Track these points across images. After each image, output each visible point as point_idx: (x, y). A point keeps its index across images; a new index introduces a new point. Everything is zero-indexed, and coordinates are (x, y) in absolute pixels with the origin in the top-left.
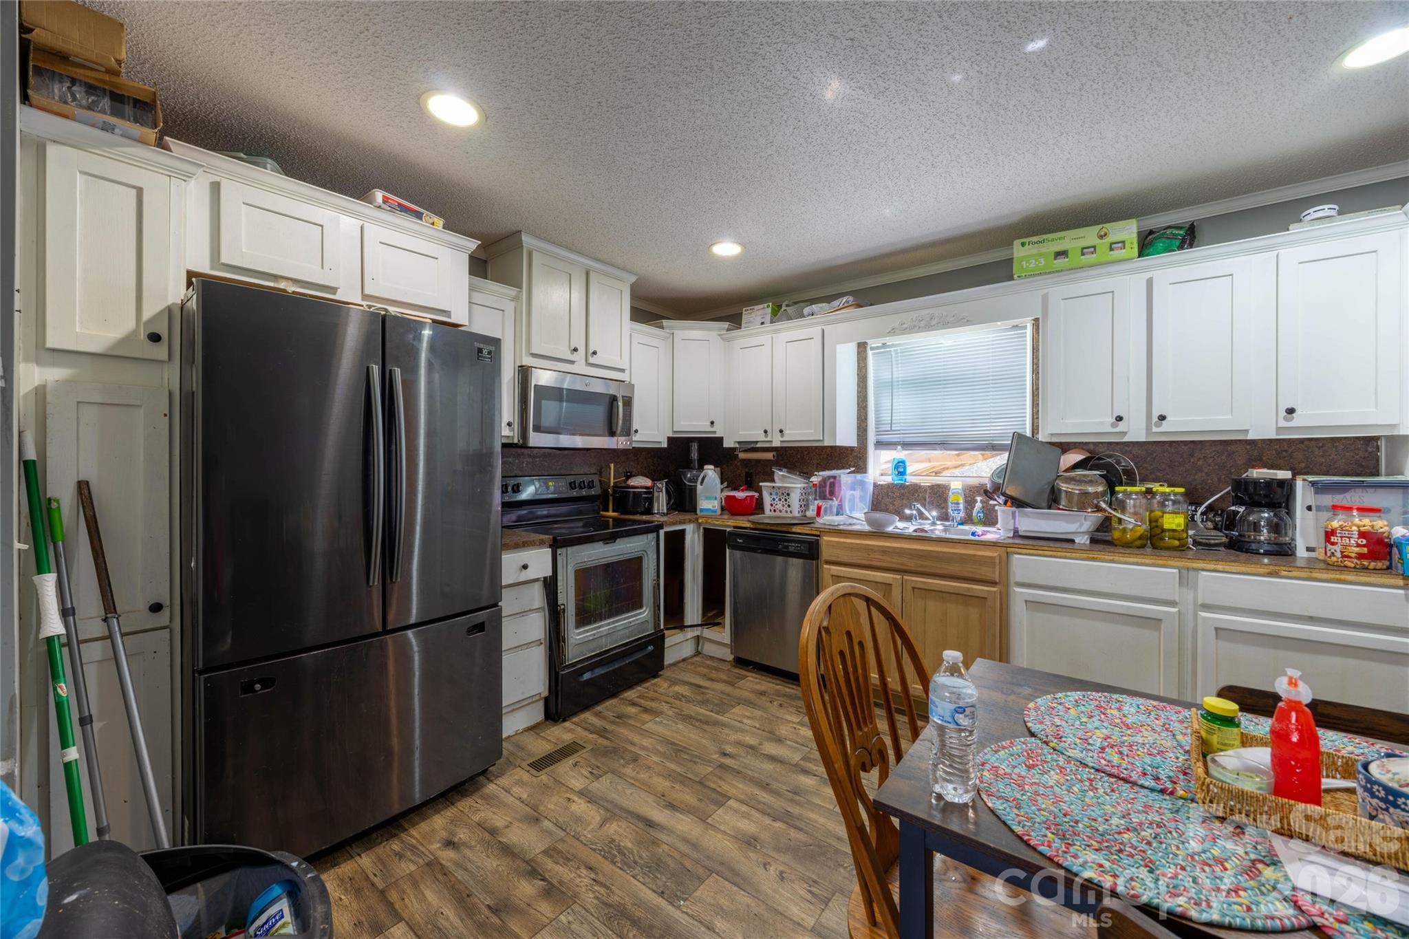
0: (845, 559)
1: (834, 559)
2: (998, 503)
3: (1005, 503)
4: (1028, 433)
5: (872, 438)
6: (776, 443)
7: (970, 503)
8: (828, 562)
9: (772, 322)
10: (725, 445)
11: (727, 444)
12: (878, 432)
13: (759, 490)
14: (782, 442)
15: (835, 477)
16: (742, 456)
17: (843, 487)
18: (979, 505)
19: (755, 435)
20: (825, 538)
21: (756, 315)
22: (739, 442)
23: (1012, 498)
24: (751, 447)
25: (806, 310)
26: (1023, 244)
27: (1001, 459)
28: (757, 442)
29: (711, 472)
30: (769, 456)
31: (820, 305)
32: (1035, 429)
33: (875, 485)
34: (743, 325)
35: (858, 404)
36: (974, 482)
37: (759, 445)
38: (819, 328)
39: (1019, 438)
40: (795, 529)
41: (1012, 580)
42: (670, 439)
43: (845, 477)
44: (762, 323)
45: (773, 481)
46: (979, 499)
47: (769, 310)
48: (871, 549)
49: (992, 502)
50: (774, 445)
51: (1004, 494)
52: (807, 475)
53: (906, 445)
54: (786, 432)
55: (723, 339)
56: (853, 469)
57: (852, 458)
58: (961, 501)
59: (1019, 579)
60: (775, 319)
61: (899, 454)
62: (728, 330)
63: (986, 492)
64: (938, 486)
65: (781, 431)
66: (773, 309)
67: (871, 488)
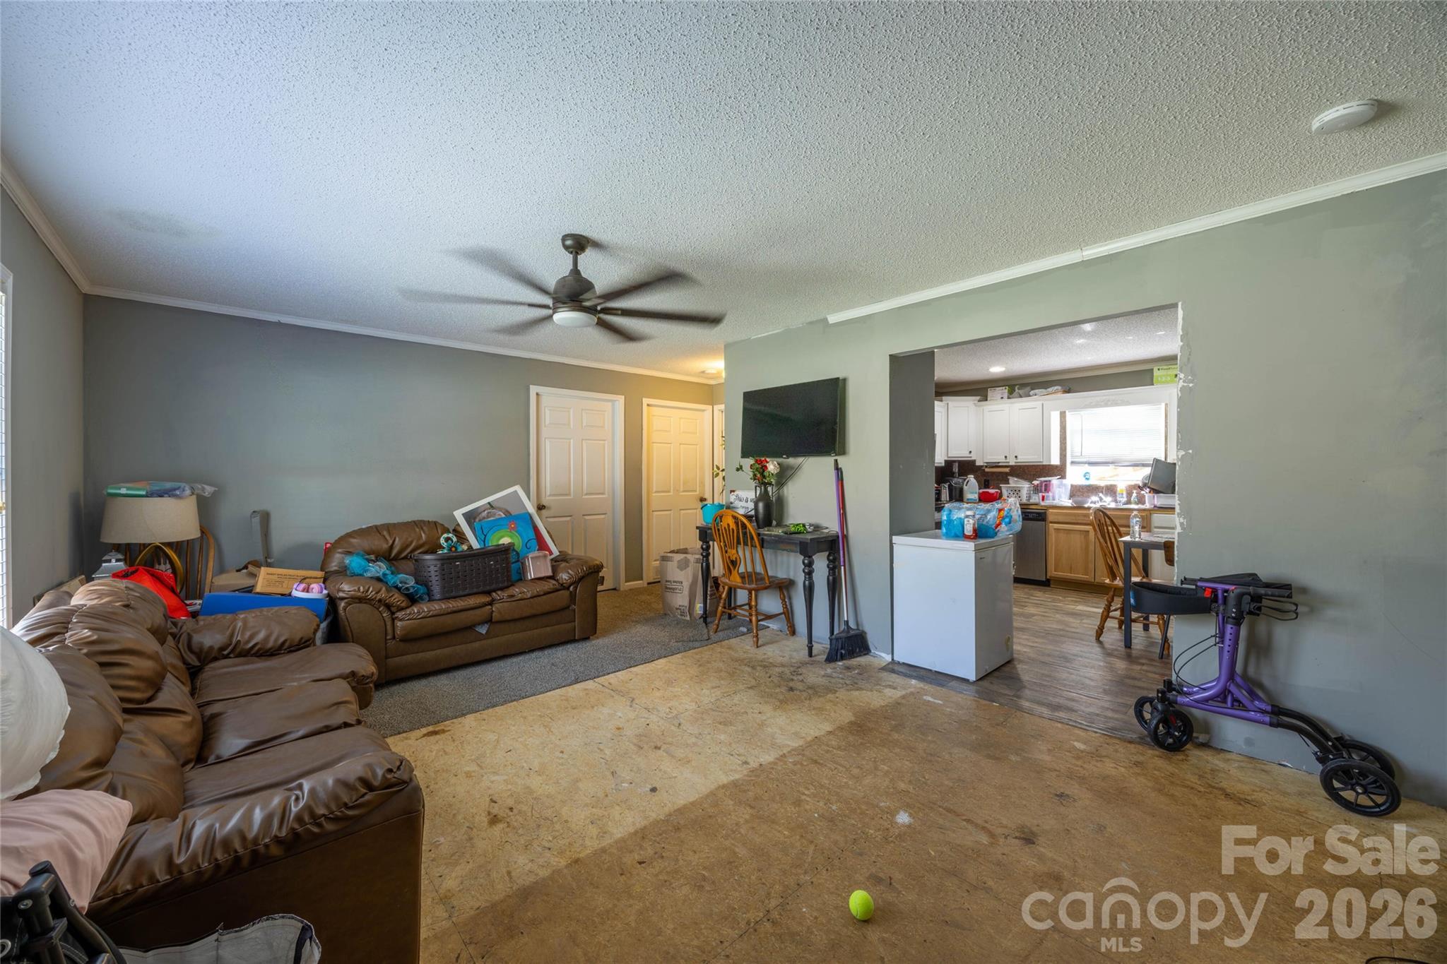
0: (1061, 520)
1: (1056, 520)
2: (1146, 492)
3: (1150, 492)
4: (1163, 459)
5: (1069, 460)
6: (1012, 463)
7: (1129, 494)
8: (1051, 522)
9: (1009, 398)
10: (977, 464)
11: (978, 464)
12: (1072, 456)
13: (1000, 488)
14: (1016, 462)
15: (1050, 481)
16: (987, 470)
17: (1054, 486)
18: (1134, 495)
19: (998, 458)
20: (1050, 510)
21: (996, 394)
22: (987, 463)
23: (1153, 489)
24: (996, 465)
25: (1032, 392)
26: (1159, 369)
27: (1147, 471)
28: (999, 463)
29: (971, 478)
30: (1007, 470)
31: (1040, 390)
32: (1166, 458)
33: (1072, 486)
34: (989, 399)
35: (1061, 441)
36: (1133, 483)
37: (1000, 464)
38: (1040, 403)
39: (1157, 461)
40: (1031, 507)
41: (1153, 526)
42: (946, 461)
43: (1055, 481)
44: (1002, 398)
45: (1009, 484)
46: (1135, 491)
47: (1007, 391)
48: (1078, 515)
49: (1142, 492)
50: (1010, 464)
51: (1149, 487)
52: (1030, 481)
53: (1091, 464)
54: (1019, 457)
55: (976, 406)
56: (1058, 477)
57: (1060, 471)
58: (1125, 493)
59: (1156, 525)
60: (1011, 396)
61: (1087, 468)
62: (979, 401)
63: (1139, 487)
64: (1111, 485)
65: (1016, 457)
66: (1009, 390)
67: (1070, 487)
